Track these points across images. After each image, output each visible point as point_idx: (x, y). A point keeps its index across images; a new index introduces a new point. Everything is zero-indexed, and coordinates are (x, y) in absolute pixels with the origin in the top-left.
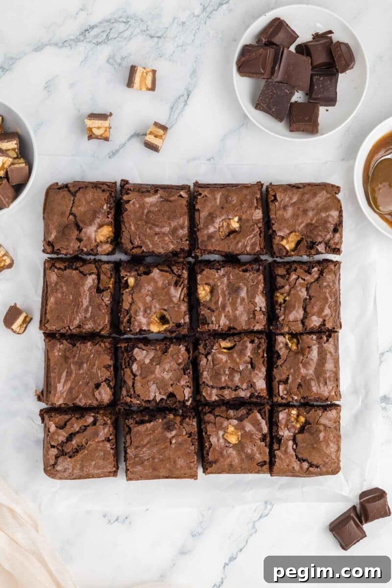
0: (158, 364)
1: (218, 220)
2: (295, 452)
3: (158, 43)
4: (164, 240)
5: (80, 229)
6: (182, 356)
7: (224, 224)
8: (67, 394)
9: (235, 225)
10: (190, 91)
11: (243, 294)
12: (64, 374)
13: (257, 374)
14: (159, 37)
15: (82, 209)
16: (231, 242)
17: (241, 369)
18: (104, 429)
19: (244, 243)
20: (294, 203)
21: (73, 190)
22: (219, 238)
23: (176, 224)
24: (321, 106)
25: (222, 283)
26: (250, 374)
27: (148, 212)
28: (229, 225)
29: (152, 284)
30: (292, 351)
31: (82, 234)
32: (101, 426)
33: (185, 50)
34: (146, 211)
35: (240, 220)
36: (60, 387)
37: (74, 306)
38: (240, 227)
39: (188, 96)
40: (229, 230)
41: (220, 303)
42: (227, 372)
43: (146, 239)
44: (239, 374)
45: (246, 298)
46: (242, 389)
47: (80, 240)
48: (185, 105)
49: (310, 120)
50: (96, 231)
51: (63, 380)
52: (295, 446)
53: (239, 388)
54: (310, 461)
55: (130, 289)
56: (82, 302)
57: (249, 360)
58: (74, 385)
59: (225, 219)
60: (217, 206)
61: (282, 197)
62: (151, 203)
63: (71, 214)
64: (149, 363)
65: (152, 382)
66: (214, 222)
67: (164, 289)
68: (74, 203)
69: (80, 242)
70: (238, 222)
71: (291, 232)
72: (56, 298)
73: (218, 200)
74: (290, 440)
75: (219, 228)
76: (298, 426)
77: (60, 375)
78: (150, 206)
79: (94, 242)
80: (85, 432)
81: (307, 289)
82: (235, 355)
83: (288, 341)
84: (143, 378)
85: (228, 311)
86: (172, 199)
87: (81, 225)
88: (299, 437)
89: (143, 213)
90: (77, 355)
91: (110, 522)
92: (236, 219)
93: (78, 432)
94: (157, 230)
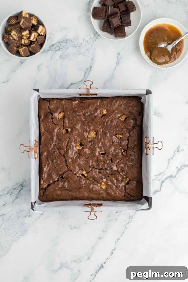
0: (79, 159)
1: (99, 111)
2: (125, 191)
3: (78, 49)
4: (81, 118)
5: (52, 114)
6: (88, 155)
7: (101, 112)
8: (48, 172)
9: (105, 112)
10: (91, 66)
11: (108, 135)
12: (47, 164)
13: (113, 164)
14: (78, 47)
15: (53, 107)
16: (103, 119)
17: (107, 162)
18: (61, 183)
19: (108, 119)
20: (125, 104)
21: (49, 100)
22: (99, 118)
23: (85, 111)
24: (126, 26)
25: (100, 131)
26: (111, 164)
27: (74, 107)
28: (103, 112)
29: (77, 131)
30: (124, 156)
31: (53, 116)
32: (60, 182)
33: (88, 51)
34: (73, 107)
35: (107, 110)
36: (45, 169)
37: (51, 140)
38: (107, 113)
39: (91, 68)
40: (103, 114)
41: (99, 138)
42: (102, 163)
43: (74, 117)
44: (107, 164)
45: (109, 136)
46: (108, 170)
47: (52, 118)
48: (90, 72)
49: (122, 32)
50: (58, 115)
51: (46, 167)
52: (125, 189)
53: (107, 169)
54: (131, 195)
55: (69, 133)
56: (54, 138)
57: (110, 159)
58: (51, 168)
59: (101, 110)
60: (98, 105)
61: (120, 101)
62: (75, 104)
63: (49, 109)
64: (75, 158)
65: (76, 166)
66: (97, 111)
67: (82, 133)
68: (49, 105)
69: (53, 119)
70: (106, 111)
71: (123, 115)
72: (44, 138)
73: (99, 103)
74: (123, 187)
75: (99, 113)
76: (126, 182)
77: (45, 164)
78: (75, 105)
79: (58, 119)
80: (54, 184)
81: (129, 133)
82: (105, 157)
83: (123, 152)
84: (73, 164)
85: (102, 142)
86: (83, 102)
87: (53, 113)
88: (127, 186)
89: (72, 108)
90: (51, 157)
91: (72, 229)
92: (105, 110)
93: (52, 184)
94: (78, 114)
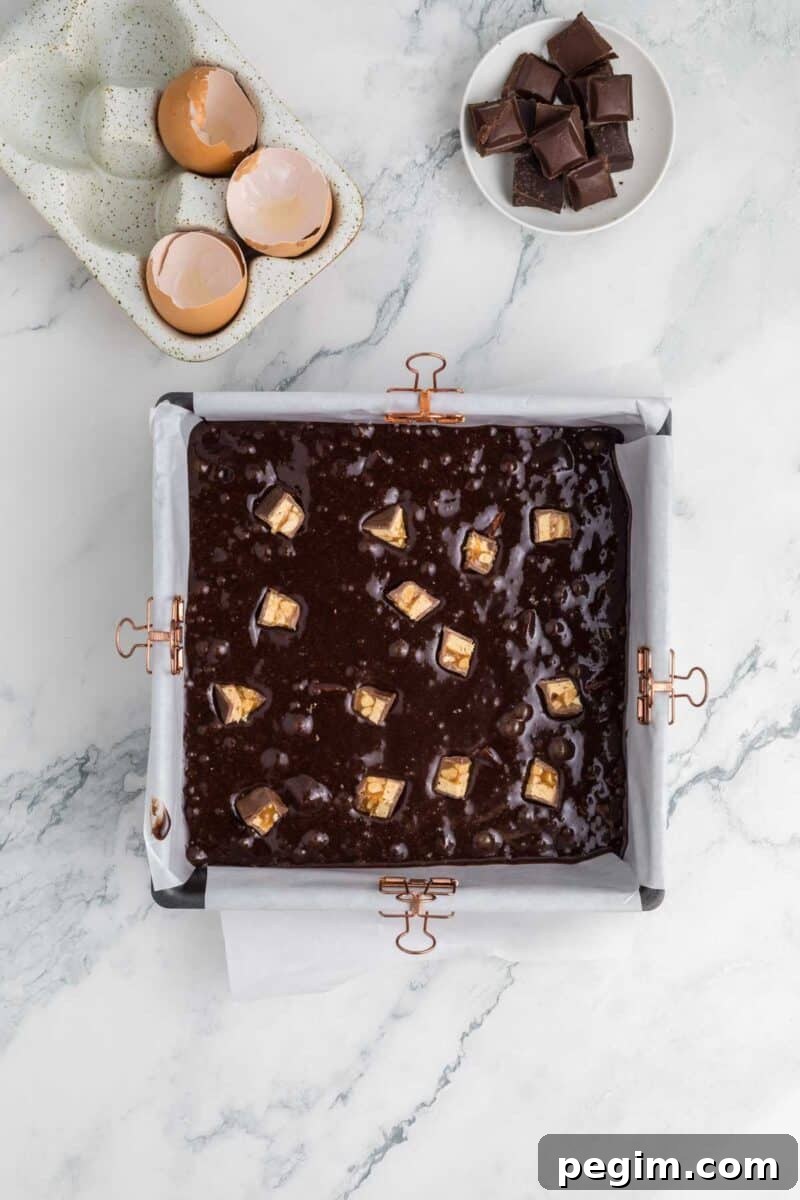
10: (409, 285)
33: (401, 220)
39: (406, 291)
48: (401, 306)
